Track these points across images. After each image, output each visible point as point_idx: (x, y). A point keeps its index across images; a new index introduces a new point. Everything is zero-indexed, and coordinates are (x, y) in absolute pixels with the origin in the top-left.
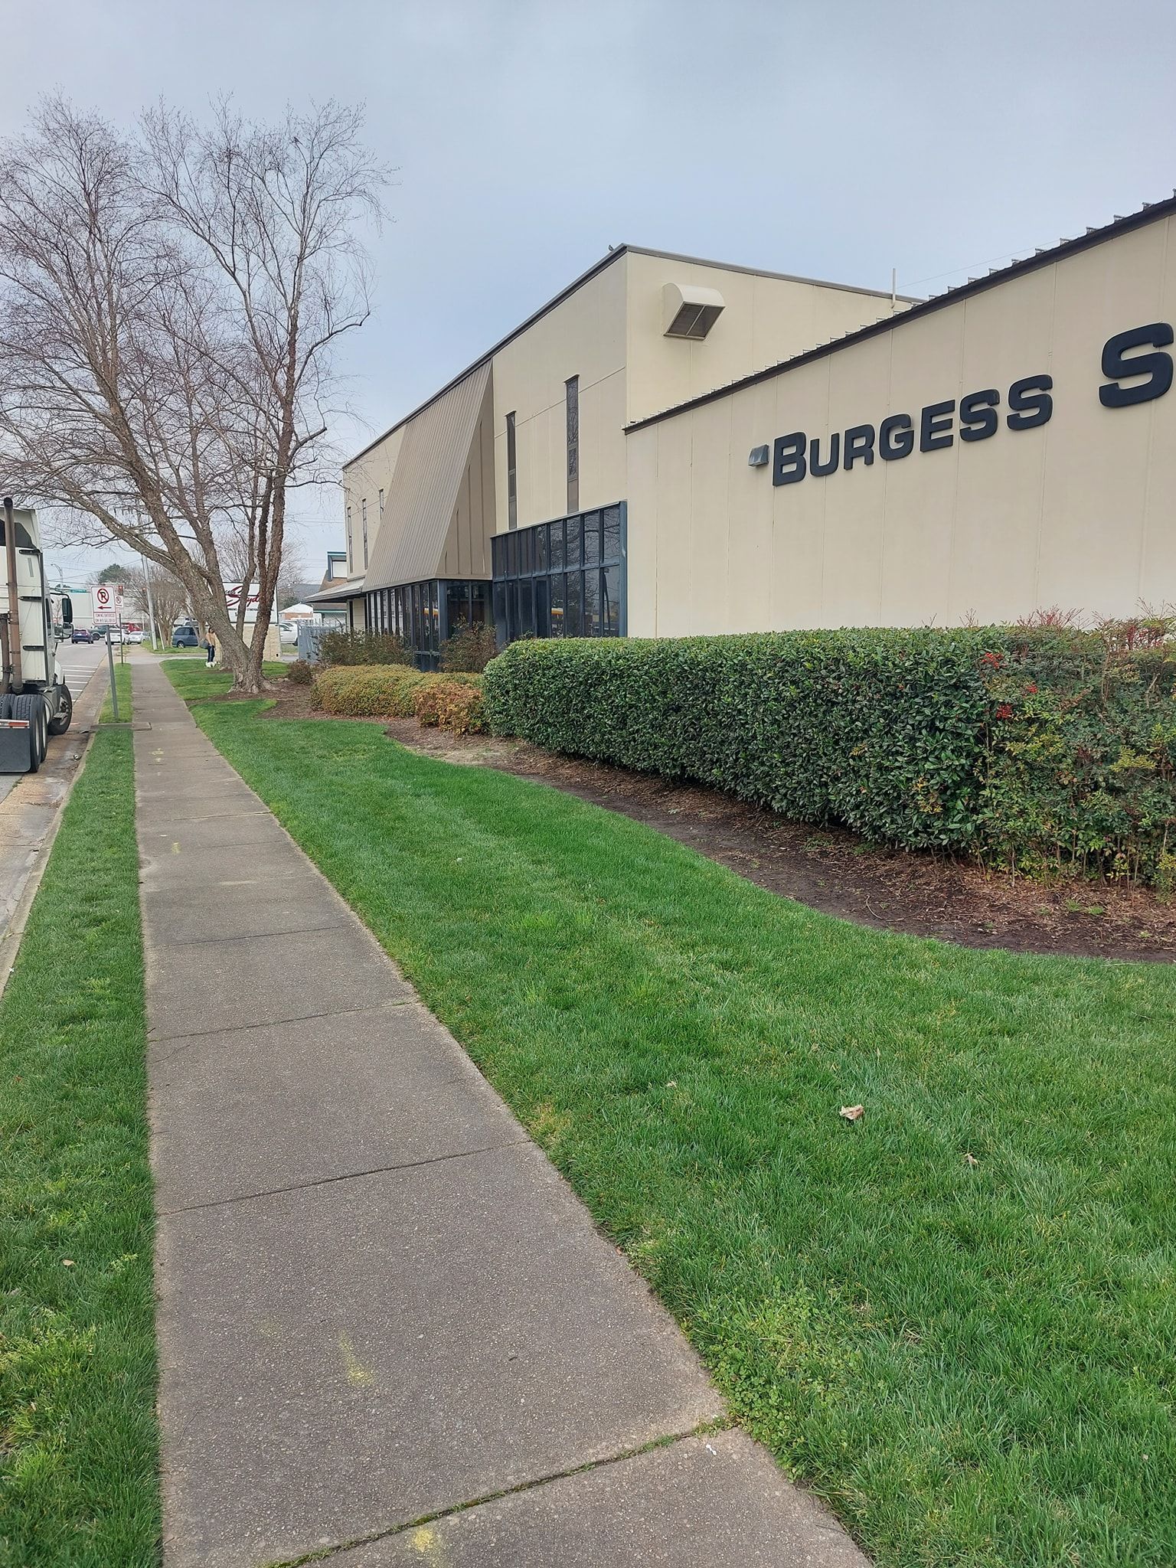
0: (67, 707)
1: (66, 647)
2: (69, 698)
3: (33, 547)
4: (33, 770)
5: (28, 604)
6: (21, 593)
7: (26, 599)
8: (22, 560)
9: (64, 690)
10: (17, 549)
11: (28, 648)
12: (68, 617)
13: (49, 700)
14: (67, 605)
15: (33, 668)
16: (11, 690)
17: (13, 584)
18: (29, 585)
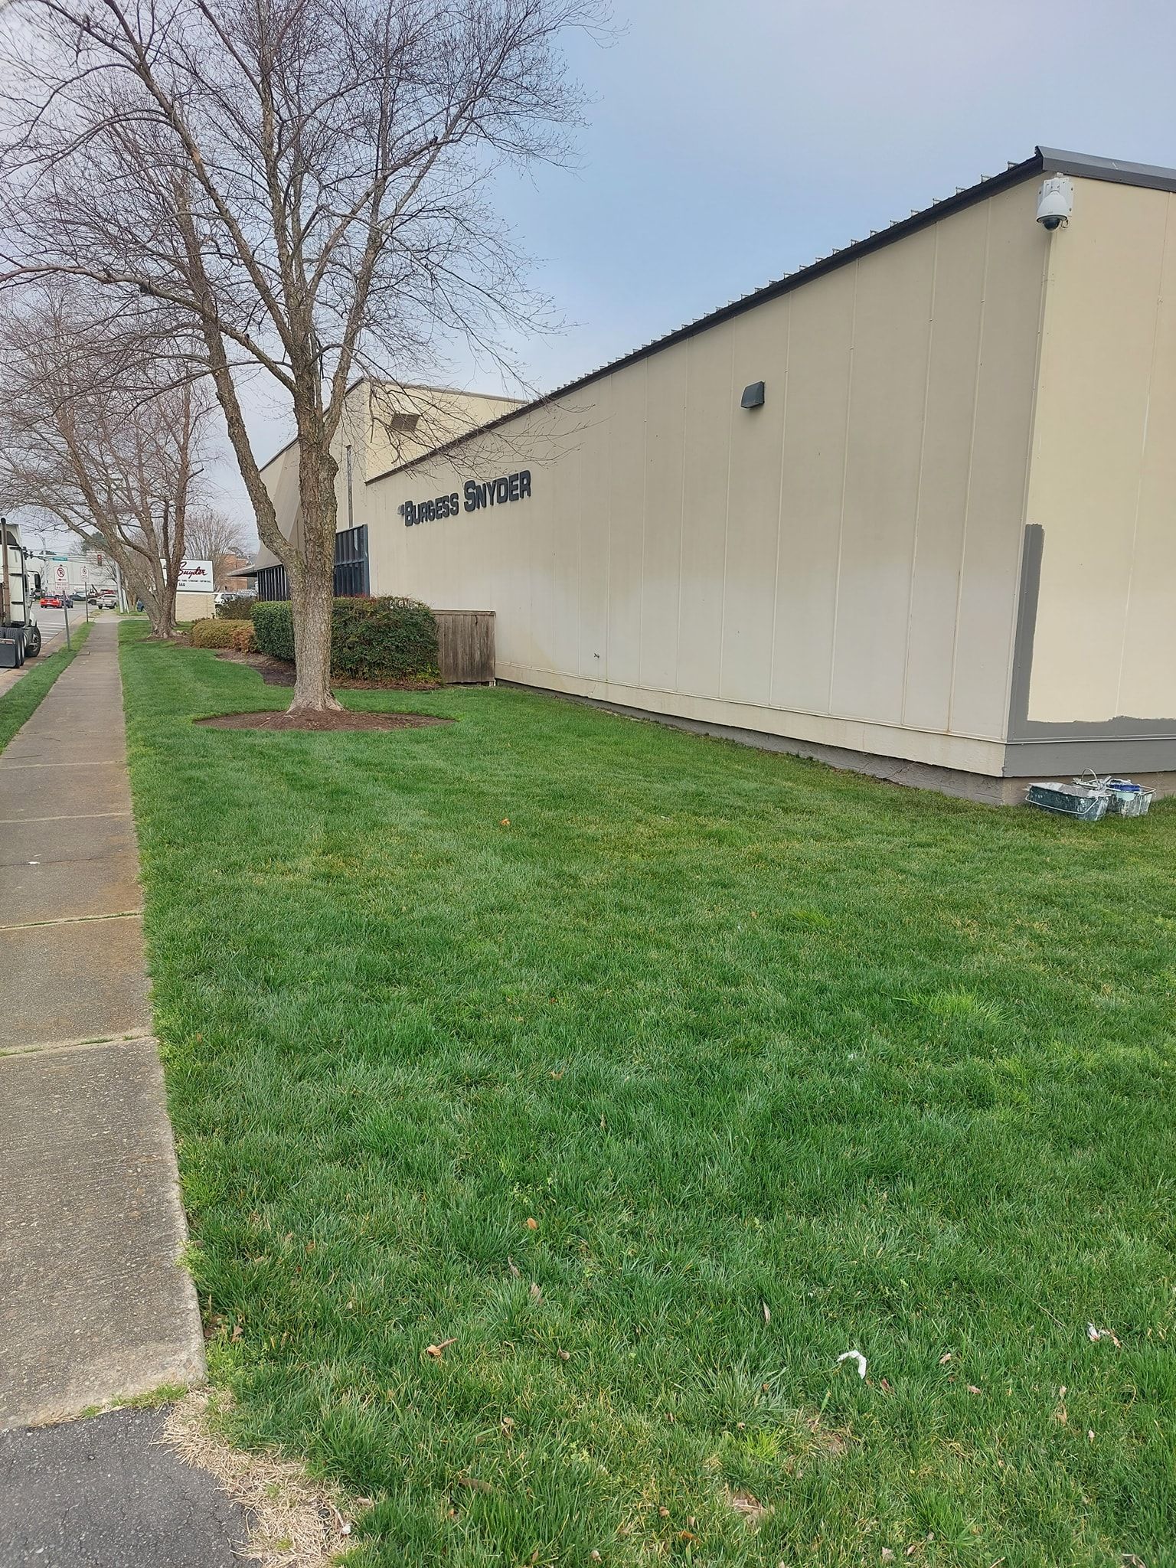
0: (38, 640)
1: (37, 605)
2: (39, 635)
3: (17, 545)
4: (16, 667)
5: (14, 577)
6: (11, 571)
7: (13, 575)
8: (11, 553)
9: (36, 630)
10: (8, 546)
11: (13, 603)
12: (38, 586)
13: (27, 634)
14: (38, 578)
15: (17, 614)
16: (4, 625)
17: (6, 567)
18: (15, 567)
